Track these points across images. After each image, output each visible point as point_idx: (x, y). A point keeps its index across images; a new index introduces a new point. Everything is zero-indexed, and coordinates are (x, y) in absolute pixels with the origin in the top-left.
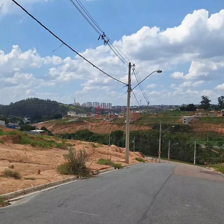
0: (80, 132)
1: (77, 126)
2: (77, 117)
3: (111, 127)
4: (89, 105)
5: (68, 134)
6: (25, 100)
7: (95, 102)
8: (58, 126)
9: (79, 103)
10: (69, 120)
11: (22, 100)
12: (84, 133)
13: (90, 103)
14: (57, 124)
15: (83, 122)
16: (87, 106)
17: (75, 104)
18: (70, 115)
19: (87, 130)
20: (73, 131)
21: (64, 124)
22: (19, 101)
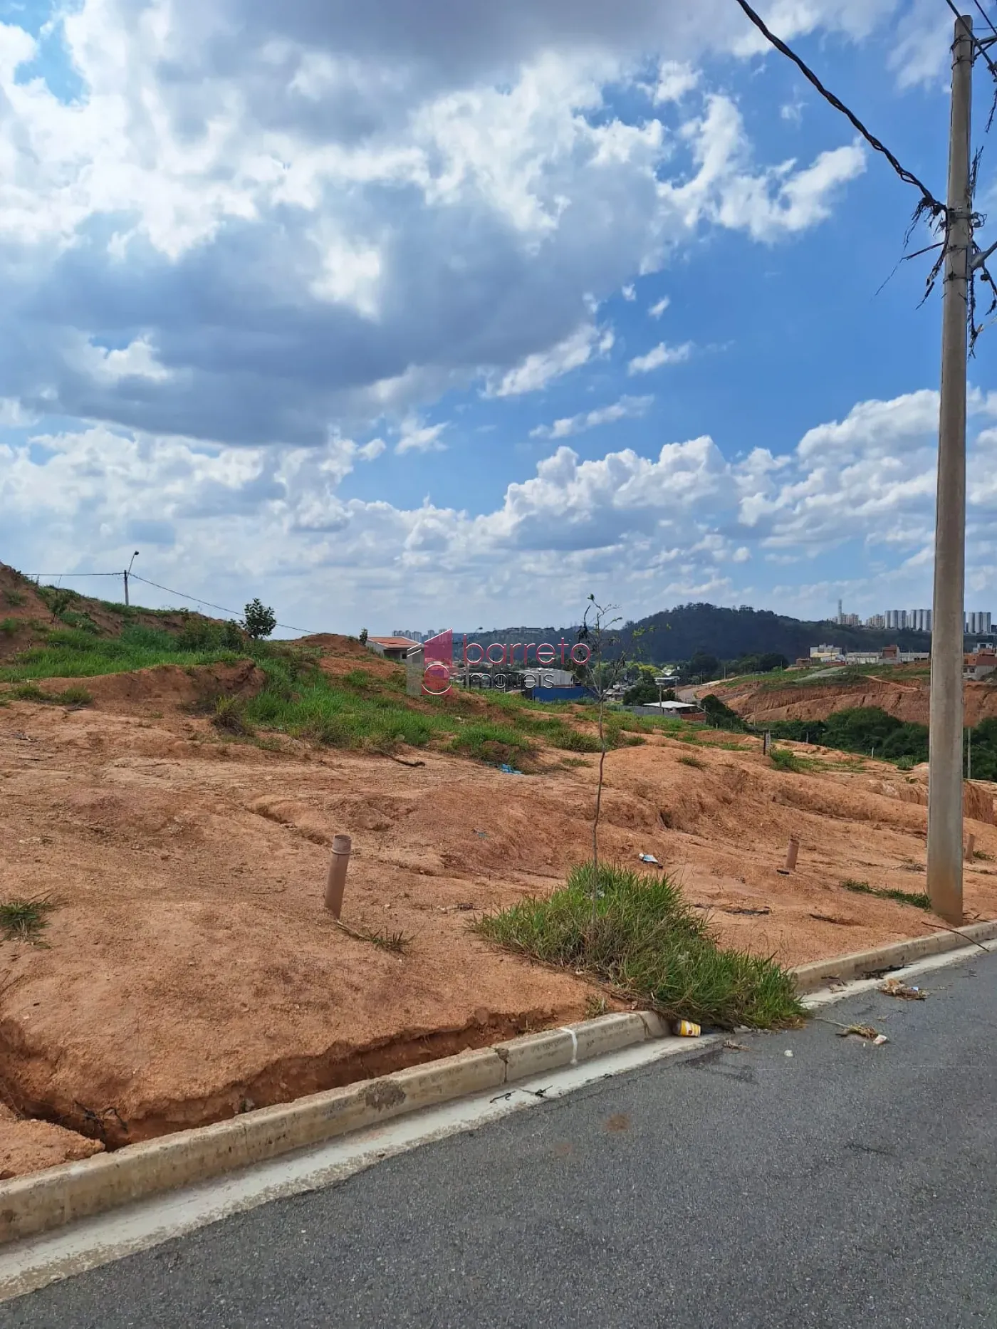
0: (847, 718)
1: (840, 693)
2: (843, 663)
3: (985, 703)
4: (896, 622)
5: (801, 724)
6: (670, 611)
7: (922, 610)
8: (769, 695)
9: (855, 617)
10: (811, 673)
11: (661, 613)
12: (863, 721)
13: (900, 615)
14: (765, 685)
15: (863, 682)
16: (886, 626)
17: (842, 620)
18: (819, 658)
19: (876, 710)
20: (821, 715)
21: (791, 686)
22: (650, 617)
